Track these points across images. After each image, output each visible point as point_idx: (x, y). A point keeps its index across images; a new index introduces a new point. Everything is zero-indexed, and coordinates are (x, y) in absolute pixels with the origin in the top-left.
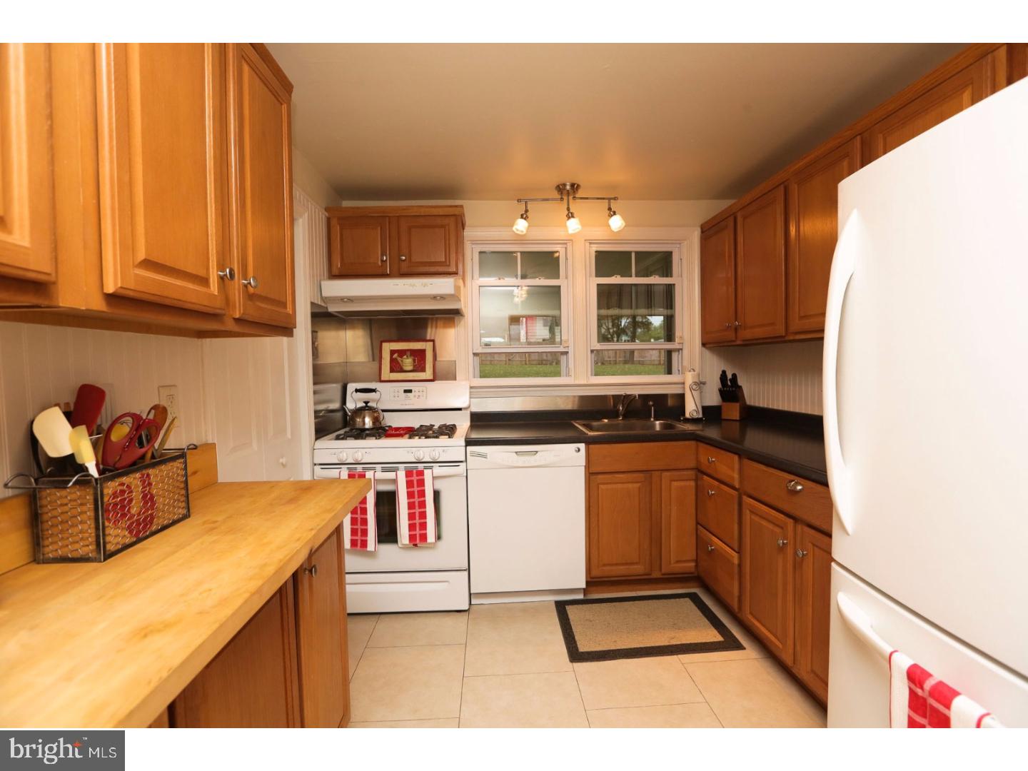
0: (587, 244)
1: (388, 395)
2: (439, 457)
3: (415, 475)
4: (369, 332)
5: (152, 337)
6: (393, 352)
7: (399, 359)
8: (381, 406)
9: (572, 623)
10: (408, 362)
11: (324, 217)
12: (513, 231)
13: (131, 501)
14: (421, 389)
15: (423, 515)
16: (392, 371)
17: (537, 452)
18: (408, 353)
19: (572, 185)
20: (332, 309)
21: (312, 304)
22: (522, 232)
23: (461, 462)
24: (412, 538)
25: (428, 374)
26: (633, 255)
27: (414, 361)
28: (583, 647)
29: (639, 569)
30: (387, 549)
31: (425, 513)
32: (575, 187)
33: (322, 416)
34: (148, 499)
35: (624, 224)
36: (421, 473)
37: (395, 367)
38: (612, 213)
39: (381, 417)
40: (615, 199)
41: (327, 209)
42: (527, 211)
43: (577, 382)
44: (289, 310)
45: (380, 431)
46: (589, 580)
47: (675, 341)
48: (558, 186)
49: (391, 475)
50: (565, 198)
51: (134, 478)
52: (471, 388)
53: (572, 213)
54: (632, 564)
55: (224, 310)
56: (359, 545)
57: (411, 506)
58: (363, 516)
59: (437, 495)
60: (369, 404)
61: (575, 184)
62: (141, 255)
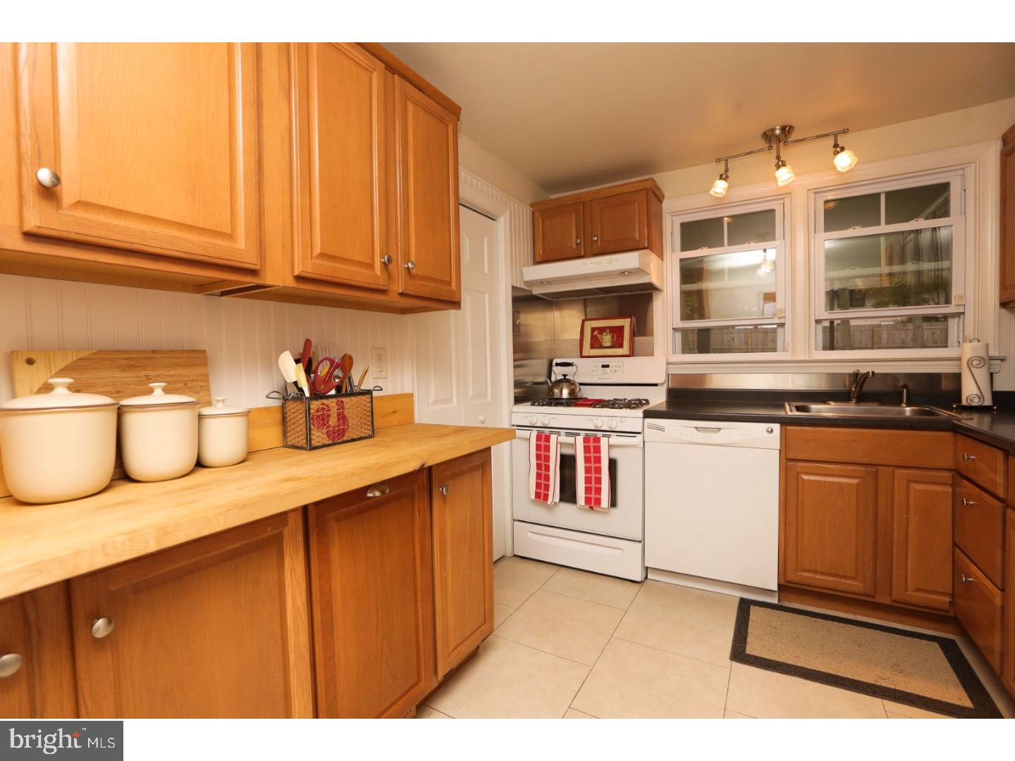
0: (812, 195)
1: (586, 370)
2: (616, 427)
3: (592, 442)
4: (583, 309)
5: (368, 313)
6: (593, 330)
7: (599, 336)
8: (578, 379)
9: (750, 623)
10: (607, 339)
11: (528, 212)
12: (712, 196)
13: (329, 416)
14: (618, 364)
15: (599, 481)
16: (592, 347)
17: (720, 429)
18: (608, 330)
19: (783, 129)
20: (536, 291)
21: (514, 288)
22: (721, 194)
23: (639, 433)
24: (588, 500)
25: (625, 350)
26: (883, 198)
27: (613, 337)
28: (752, 649)
29: (856, 586)
30: (566, 508)
31: (600, 478)
32: (786, 130)
33: (528, 387)
34: (342, 417)
35: (856, 160)
36: (597, 440)
37: (596, 343)
38: (838, 149)
39: (578, 390)
40: (845, 131)
41: (532, 205)
42: (727, 170)
43: (795, 358)
44: (454, 286)
45: (575, 401)
46: (783, 582)
47: (951, 303)
48: (765, 133)
49: (571, 440)
50: (774, 146)
51: (332, 402)
52: (668, 364)
53: (782, 162)
54: (844, 577)
55: (386, 286)
56: (542, 497)
57: (588, 470)
58: (546, 473)
59: (613, 464)
60: (567, 377)
61: (786, 127)
62: (317, 250)
